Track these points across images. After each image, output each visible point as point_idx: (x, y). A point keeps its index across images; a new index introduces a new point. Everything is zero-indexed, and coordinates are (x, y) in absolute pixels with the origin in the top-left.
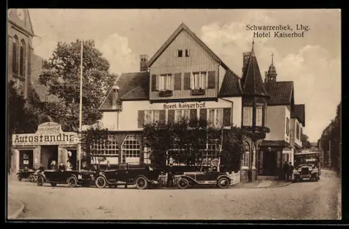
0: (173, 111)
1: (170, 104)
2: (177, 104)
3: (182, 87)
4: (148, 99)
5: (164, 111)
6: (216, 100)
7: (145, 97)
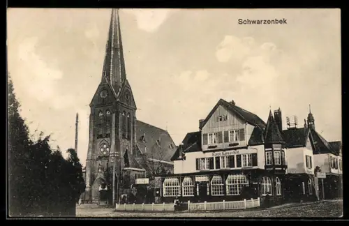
0: (219, 157)
1: (216, 153)
2: (221, 152)
3: (223, 141)
4: (201, 150)
5: (213, 158)
6: (246, 148)
7: (199, 149)
